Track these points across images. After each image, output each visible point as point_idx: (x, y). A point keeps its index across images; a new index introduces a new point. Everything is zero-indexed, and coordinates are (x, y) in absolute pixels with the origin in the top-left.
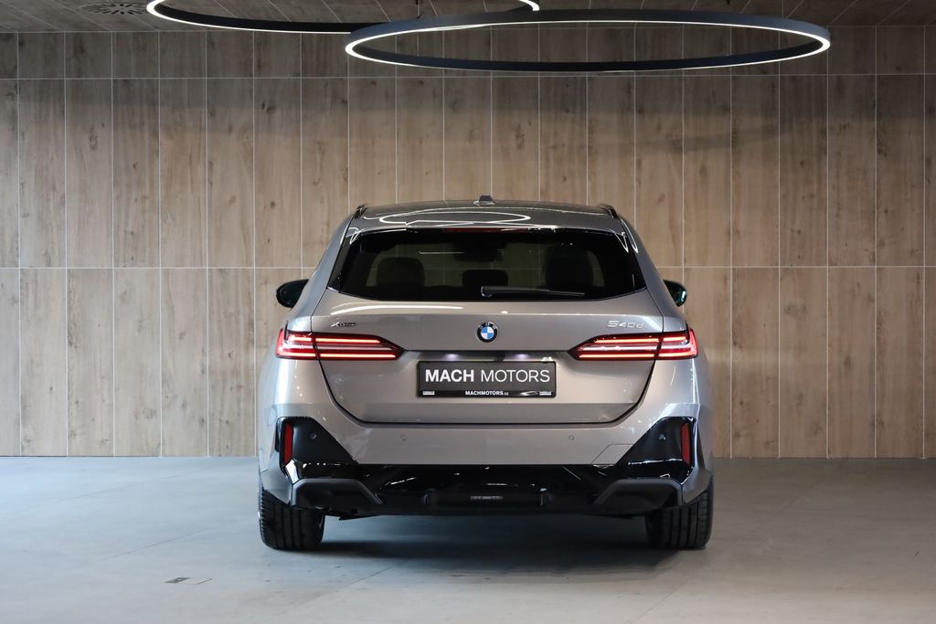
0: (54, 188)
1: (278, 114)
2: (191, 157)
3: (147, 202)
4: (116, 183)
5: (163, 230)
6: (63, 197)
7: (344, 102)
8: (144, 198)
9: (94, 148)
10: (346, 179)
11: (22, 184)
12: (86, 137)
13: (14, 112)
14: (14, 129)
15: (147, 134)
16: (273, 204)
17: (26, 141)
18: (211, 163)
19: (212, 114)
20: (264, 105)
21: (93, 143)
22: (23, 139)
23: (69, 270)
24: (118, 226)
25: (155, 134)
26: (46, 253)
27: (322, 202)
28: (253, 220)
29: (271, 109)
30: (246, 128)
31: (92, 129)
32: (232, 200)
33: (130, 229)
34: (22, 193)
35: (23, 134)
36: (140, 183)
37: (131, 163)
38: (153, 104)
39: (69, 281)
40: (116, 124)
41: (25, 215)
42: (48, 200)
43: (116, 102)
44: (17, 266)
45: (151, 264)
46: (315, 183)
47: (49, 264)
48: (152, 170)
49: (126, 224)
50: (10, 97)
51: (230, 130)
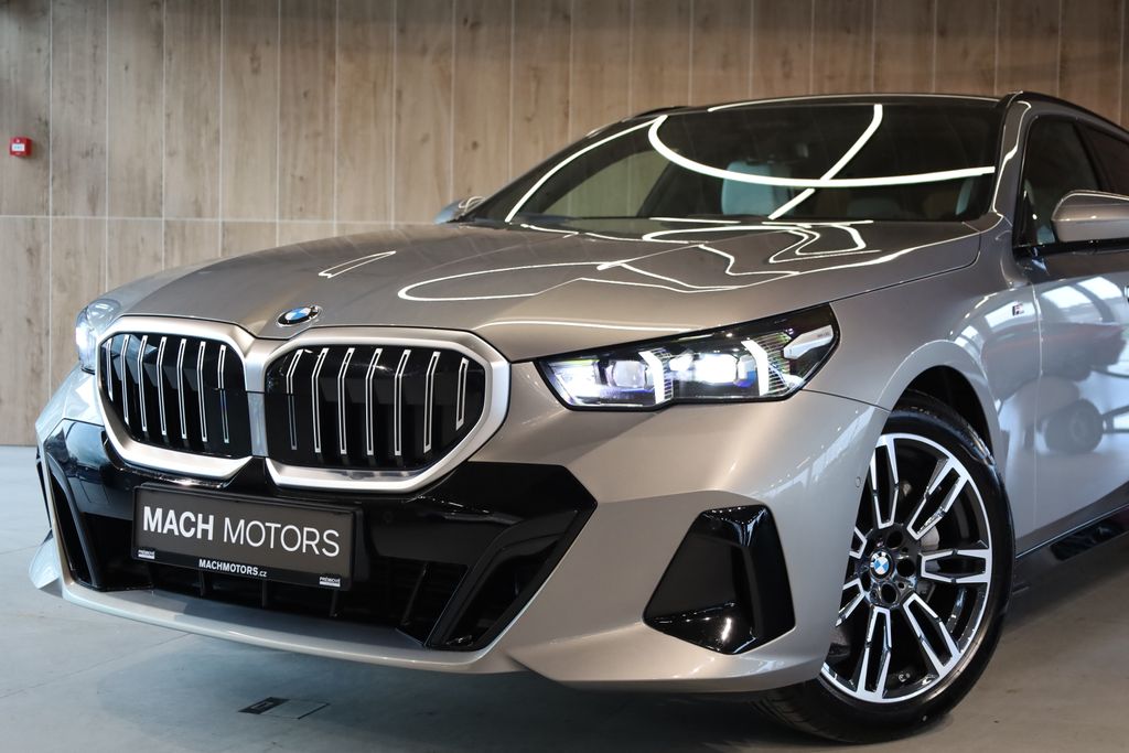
0: (207, 120)
1: (483, 31)
2: (375, 84)
3: (321, 140)
4: (283, 116)
5: (339, 175)
6: (218, 132)
7: (567, 18)
8: (317, 134)
9: (256, 71)
10: (567, 115)
11: (168, 115)
12: (247, 58)
13: (160, 26)
14: (159, 45)
15: (321, 55)
16: (475, 145)
17: (173, 61)
18: (400, 93)
19: (402, 30)
20: (466, 21)
21: (256, 65)
22: (170, 59)
23: (223, 223)
24: (284, 170)
25: (331, 55)
26: (196, 201)
27: (536, 142)
28: (450, 165)
29: (475, 26)
30: (443, 51)
31: (254, 47)
32: (425, 139)
33: (299, 173)
34: (168, 126)
35: (170, 54)
36: (312, 116)
37: (302, 91)
38: (329, 17)
39: (224, 236)
40: (284, 43)
41: (171, 154)
42: (199, 136)
43: (284, 14)
44: (161, 216)
45: (324, 217)
46: (529, 120)
47: (199, 214)
48: (327, 100)
49: (295, 167)
50: (155, 6)
51: (424, 51)
